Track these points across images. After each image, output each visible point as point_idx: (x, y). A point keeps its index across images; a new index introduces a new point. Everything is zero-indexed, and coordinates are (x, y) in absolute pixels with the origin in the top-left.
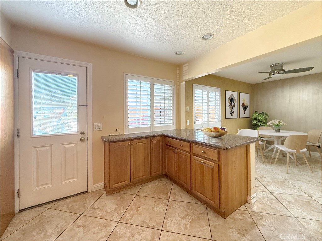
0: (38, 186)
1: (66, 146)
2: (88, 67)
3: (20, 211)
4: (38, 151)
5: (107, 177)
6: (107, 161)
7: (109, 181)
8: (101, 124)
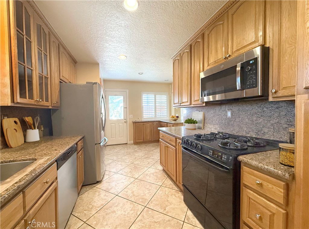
0: (111, 138)
1: (120, 124)
2: (127, 91)
3: (107, 146)
4: (111, 125)
5: (134, 137)
6: (134, 131)
7: (135, 139)
8: (132, 115)
